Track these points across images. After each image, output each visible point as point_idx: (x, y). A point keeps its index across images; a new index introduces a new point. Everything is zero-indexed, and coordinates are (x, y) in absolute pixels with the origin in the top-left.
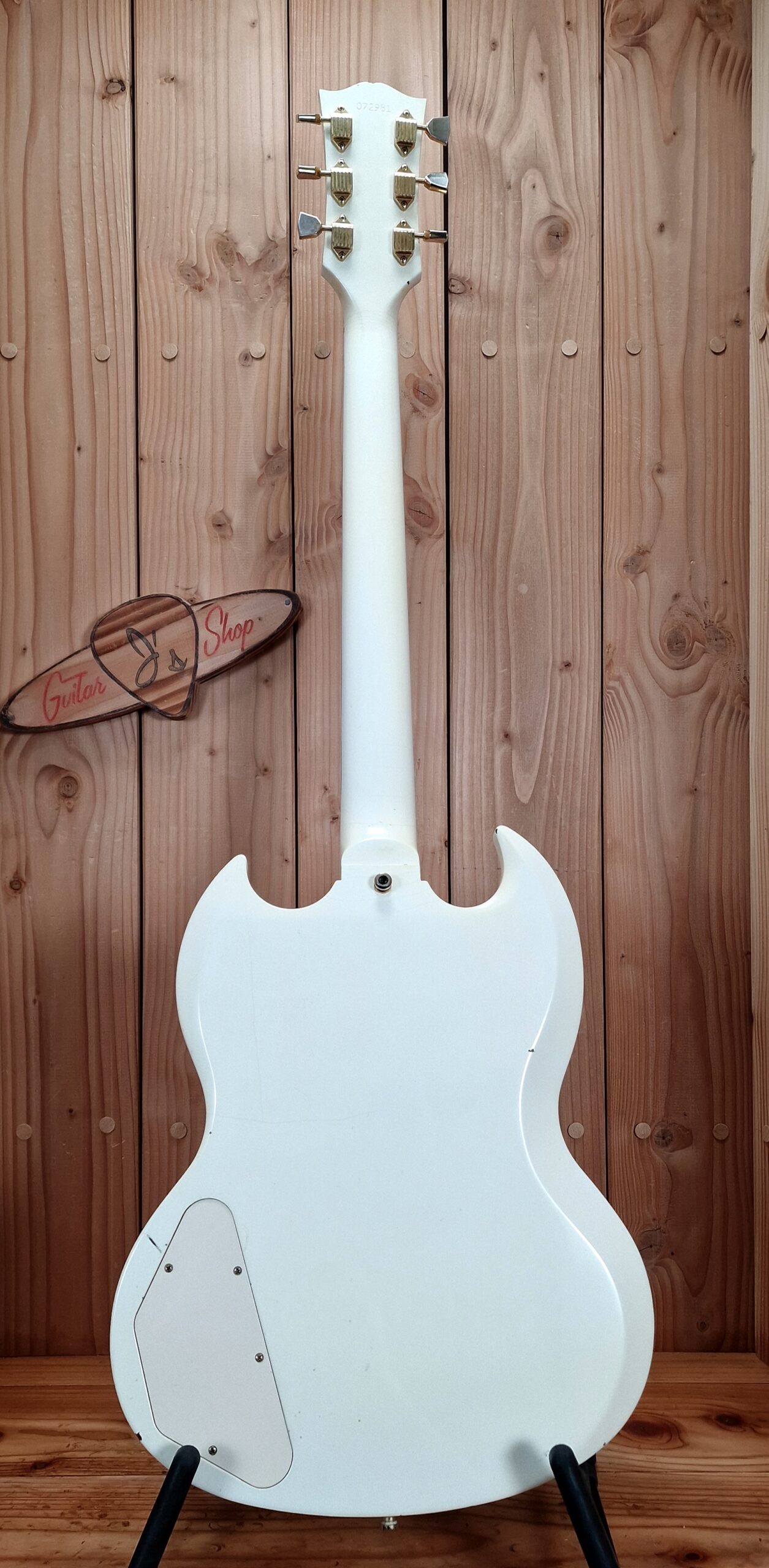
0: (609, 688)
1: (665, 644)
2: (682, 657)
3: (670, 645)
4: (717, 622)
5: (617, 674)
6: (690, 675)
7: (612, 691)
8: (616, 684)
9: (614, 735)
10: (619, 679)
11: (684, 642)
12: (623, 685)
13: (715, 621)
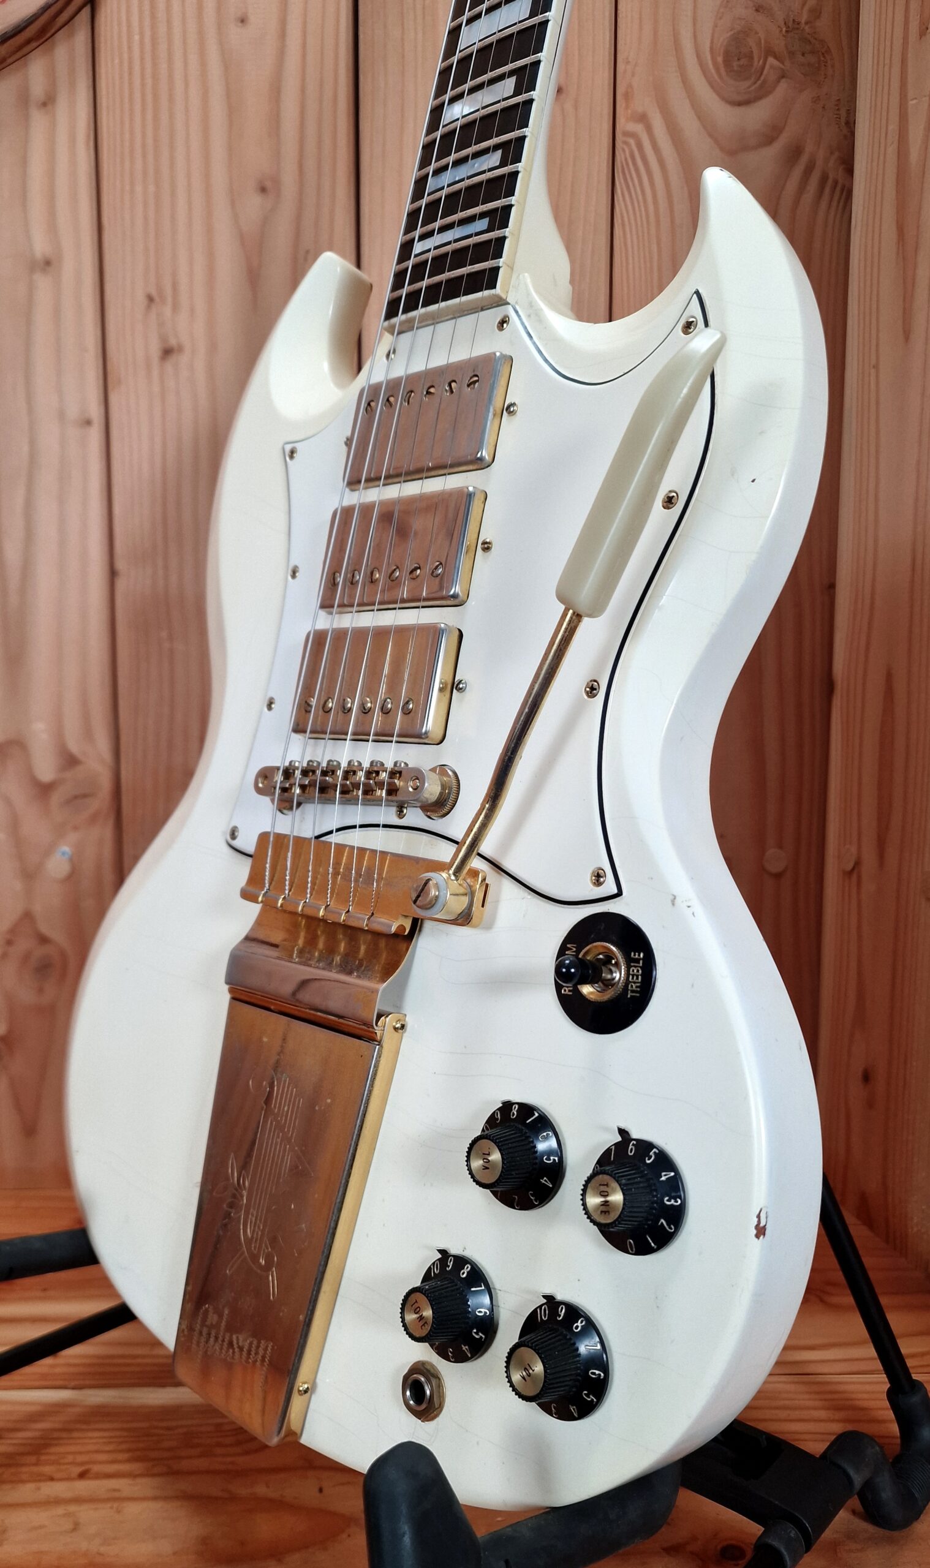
0: (627, 134)
1: (720, 59)
2: (747, 83)
3: (727, 62)
4: (806, 23)
5: (640, 110)
6: (758, 115)
7: (632, 142)
8: (638, 128)
9: (633, 222)
10: (643, 118)
11: (750, 57)
12: (649, 129)
13: (803, 21)
